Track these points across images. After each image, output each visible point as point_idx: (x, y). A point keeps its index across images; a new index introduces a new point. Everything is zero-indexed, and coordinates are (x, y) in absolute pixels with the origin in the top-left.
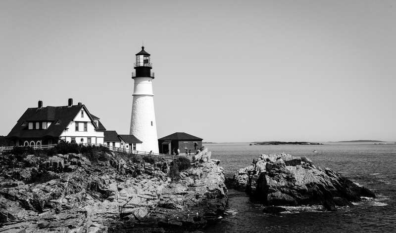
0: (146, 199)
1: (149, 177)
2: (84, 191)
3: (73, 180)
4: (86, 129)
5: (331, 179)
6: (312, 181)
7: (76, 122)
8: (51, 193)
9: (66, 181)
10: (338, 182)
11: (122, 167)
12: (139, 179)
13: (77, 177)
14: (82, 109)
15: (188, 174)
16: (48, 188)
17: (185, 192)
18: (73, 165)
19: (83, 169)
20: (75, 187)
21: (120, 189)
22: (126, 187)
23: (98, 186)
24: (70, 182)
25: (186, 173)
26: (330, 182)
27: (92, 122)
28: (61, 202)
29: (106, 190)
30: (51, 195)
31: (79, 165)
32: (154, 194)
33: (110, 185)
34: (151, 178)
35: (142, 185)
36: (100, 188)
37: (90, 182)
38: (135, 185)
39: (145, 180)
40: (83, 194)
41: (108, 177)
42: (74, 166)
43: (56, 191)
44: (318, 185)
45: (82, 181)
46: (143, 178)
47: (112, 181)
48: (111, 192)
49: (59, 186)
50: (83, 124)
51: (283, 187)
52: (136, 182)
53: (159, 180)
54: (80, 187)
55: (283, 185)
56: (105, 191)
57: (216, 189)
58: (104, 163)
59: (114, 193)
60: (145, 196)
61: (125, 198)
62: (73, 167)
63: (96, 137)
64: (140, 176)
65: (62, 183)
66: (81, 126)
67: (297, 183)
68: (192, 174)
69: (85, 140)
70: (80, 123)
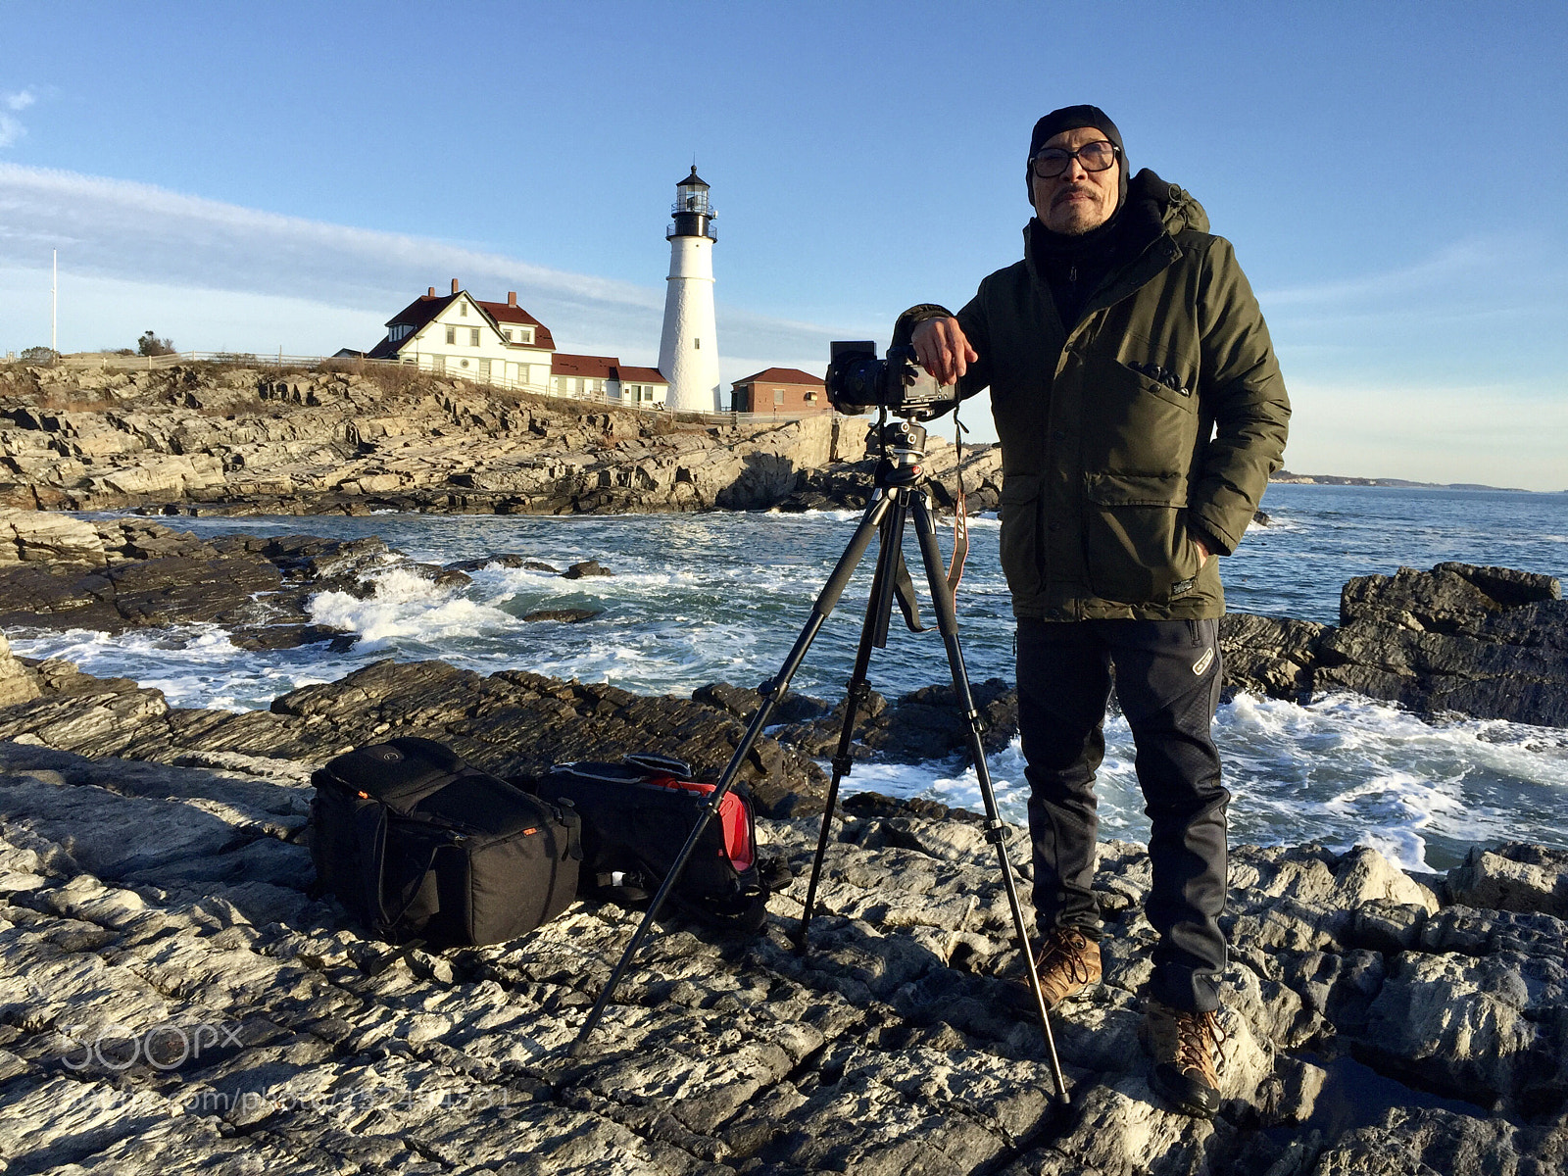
4: (476, 343)
7: (446, 324)
14: (464, 299)
21: (405, 446)
23: (359, 435)
27: (493, 328)
29: (374, 443)
36: (364, 439)
37: (344, 426)
50: (467, 330)
56: (372, 445)
69: (474, 365)
70: (457, 328)
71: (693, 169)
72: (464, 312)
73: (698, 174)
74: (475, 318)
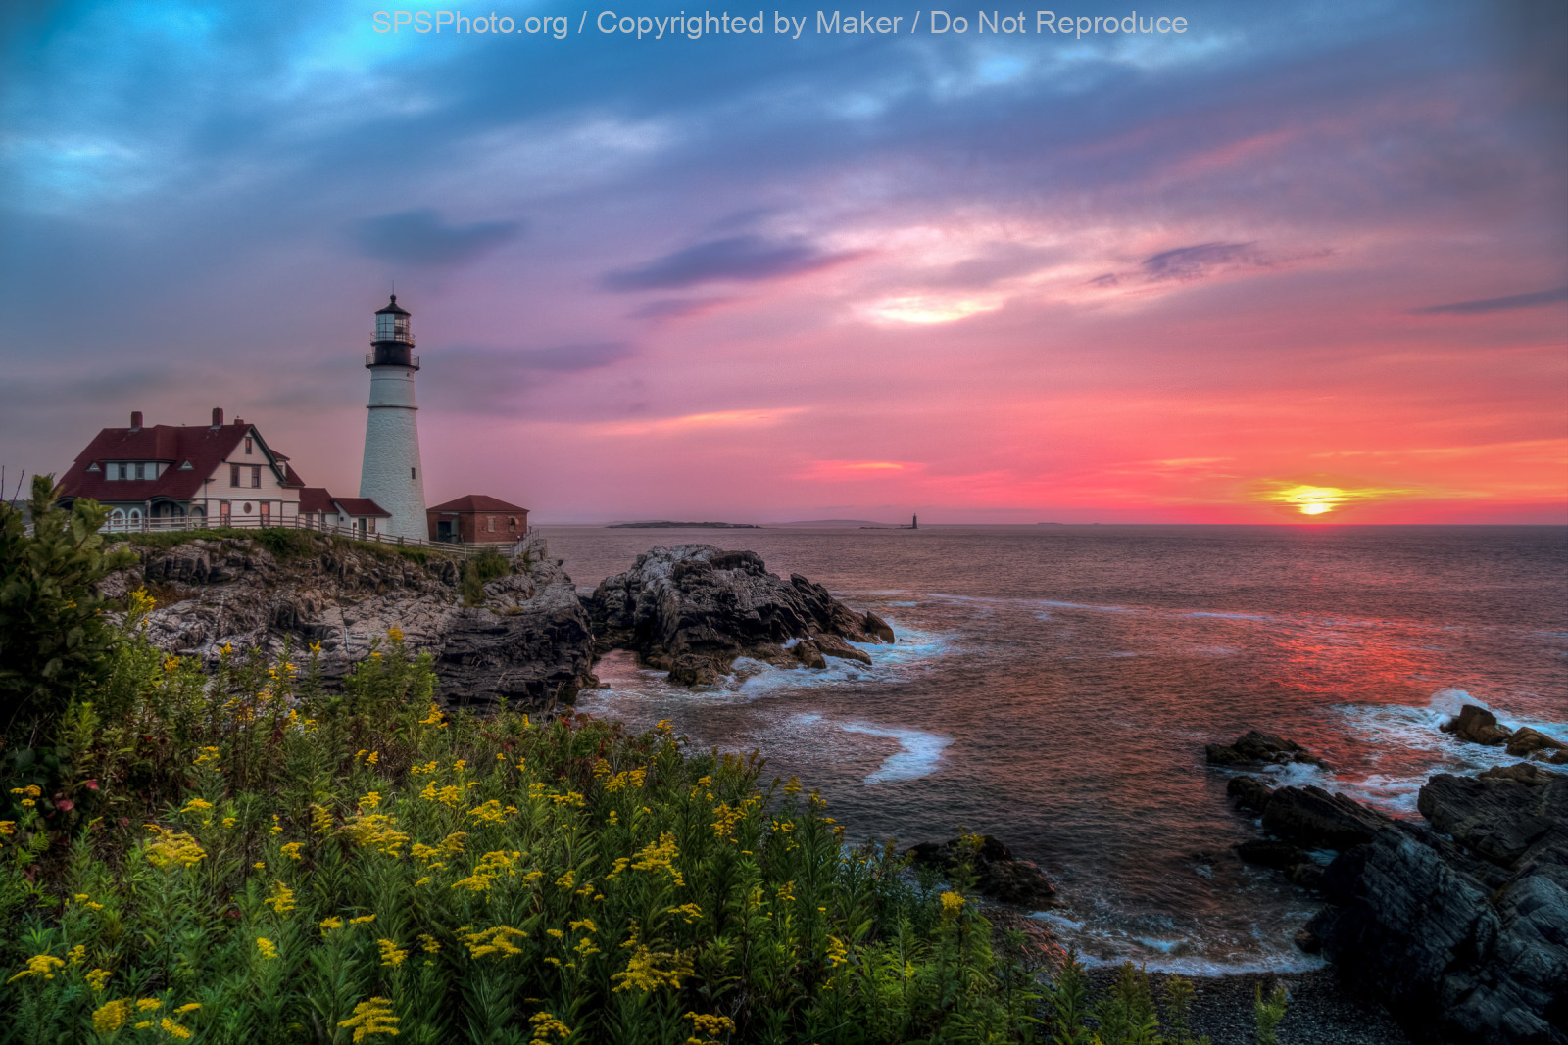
0: (413, 645)
1: (414, 594)
2: (262, 626)
3: (236, 602)
4: (257, 484)
5: (804, 597)
6: (770, 602)
7: (231, 464)
8: (181, 632)
9: (218, 605)
10: (818, 603)
11: (351, 570)
12: (392, 598)
13: (245, 594)
14: (249, 435)
15: (502, 588)
16: (173, 621)
17: (501, 626)
18: (232, 566)
19: (259, 577)
20: (239, 619)
21: (348, 623)
22: (364, 617)
23: (296, 616)
24: (229, 607)
25: (498, 586)
26: (801, 603)
27: (272, 466)
28: (208, 653)
29: (315, 624)
30: (181, 637)
31: (248, 566)
32: (431, 632)
33: (325, 613)
34: (419, 596)
35: (401, 613)
36: (302, 620)
37: (276, 606)
38: (384, 612)
39: (405, 602)
40: (261, 634)
41: (319, 594)
42: (234, 569)
43: (193, 628)
44: (782, 610)
45: (257, 602)
46: (401, 596)
47: (327, 602)
48: (330, 628)
49: (199, 617)
50: (249, 469)
51: (710, 614)
52: (386, 606)
53: (437, 602)
54: (252, 619)
55: (710, 609)
56: (315, 627)
57: (570, 621)
58: (309, 562)
59: (337, 631)
60: (410, 638)
61: (363, 642)
62: (232, 572)
63: (282, 502)
64: (393, 593)
65: (207, 609)
66: (246, 475)
67: (738, 607)
68: (511, 589)
69: (256, 508)
70: (242, 469)
71: (393, 298)
72: (249, 451)
73: (397, 302)
74: (258, 457)
